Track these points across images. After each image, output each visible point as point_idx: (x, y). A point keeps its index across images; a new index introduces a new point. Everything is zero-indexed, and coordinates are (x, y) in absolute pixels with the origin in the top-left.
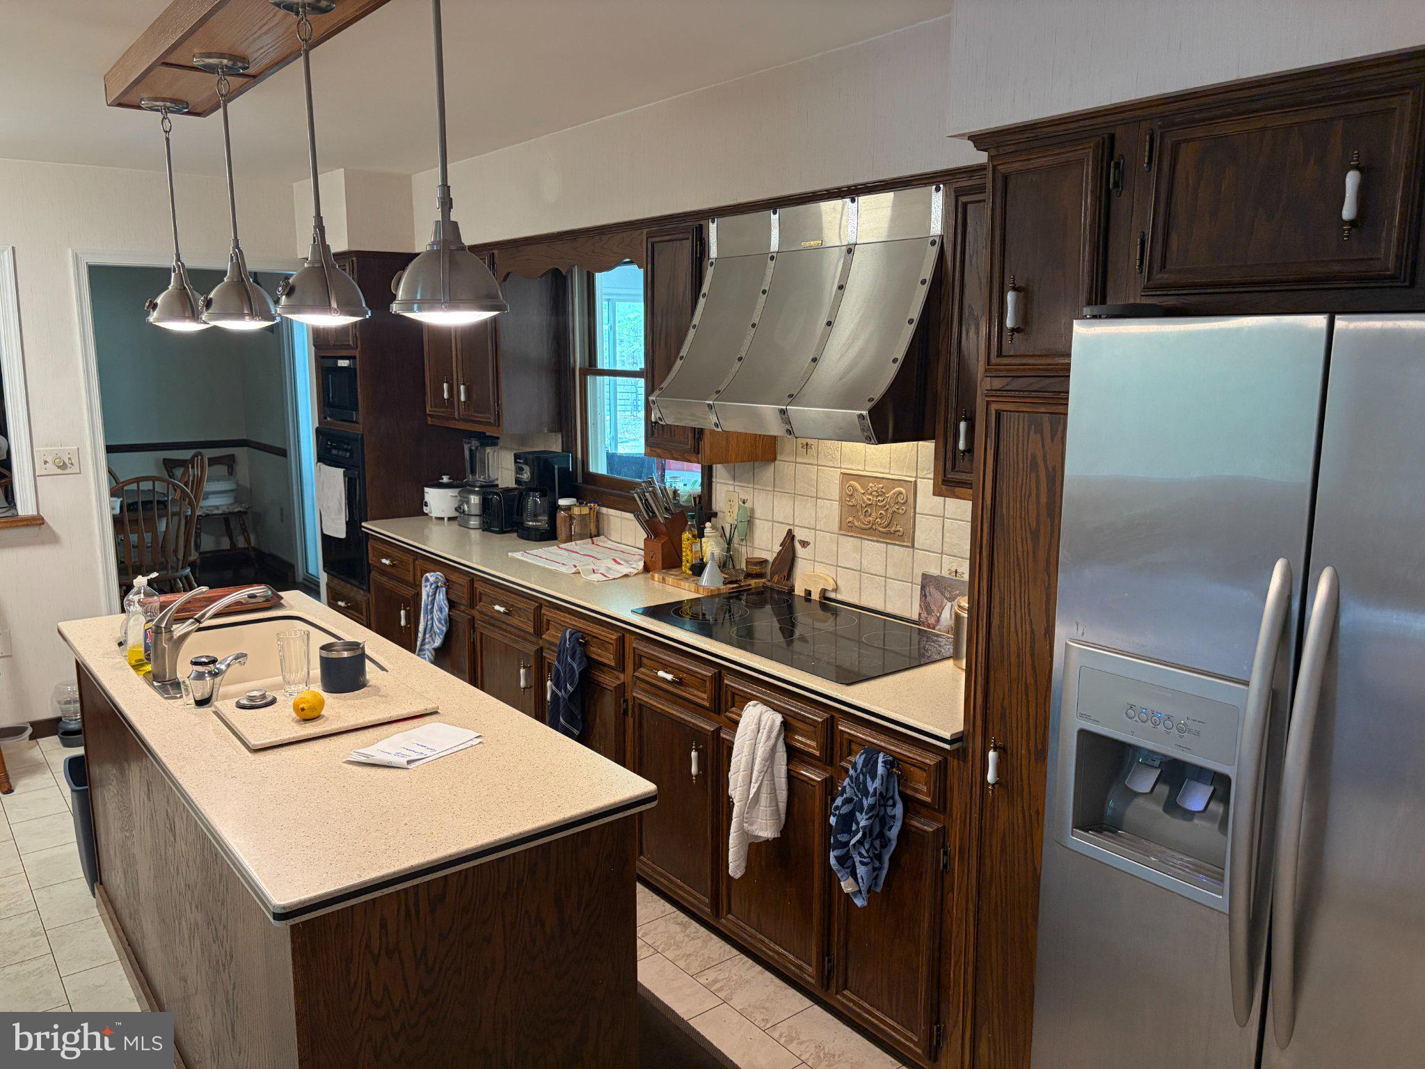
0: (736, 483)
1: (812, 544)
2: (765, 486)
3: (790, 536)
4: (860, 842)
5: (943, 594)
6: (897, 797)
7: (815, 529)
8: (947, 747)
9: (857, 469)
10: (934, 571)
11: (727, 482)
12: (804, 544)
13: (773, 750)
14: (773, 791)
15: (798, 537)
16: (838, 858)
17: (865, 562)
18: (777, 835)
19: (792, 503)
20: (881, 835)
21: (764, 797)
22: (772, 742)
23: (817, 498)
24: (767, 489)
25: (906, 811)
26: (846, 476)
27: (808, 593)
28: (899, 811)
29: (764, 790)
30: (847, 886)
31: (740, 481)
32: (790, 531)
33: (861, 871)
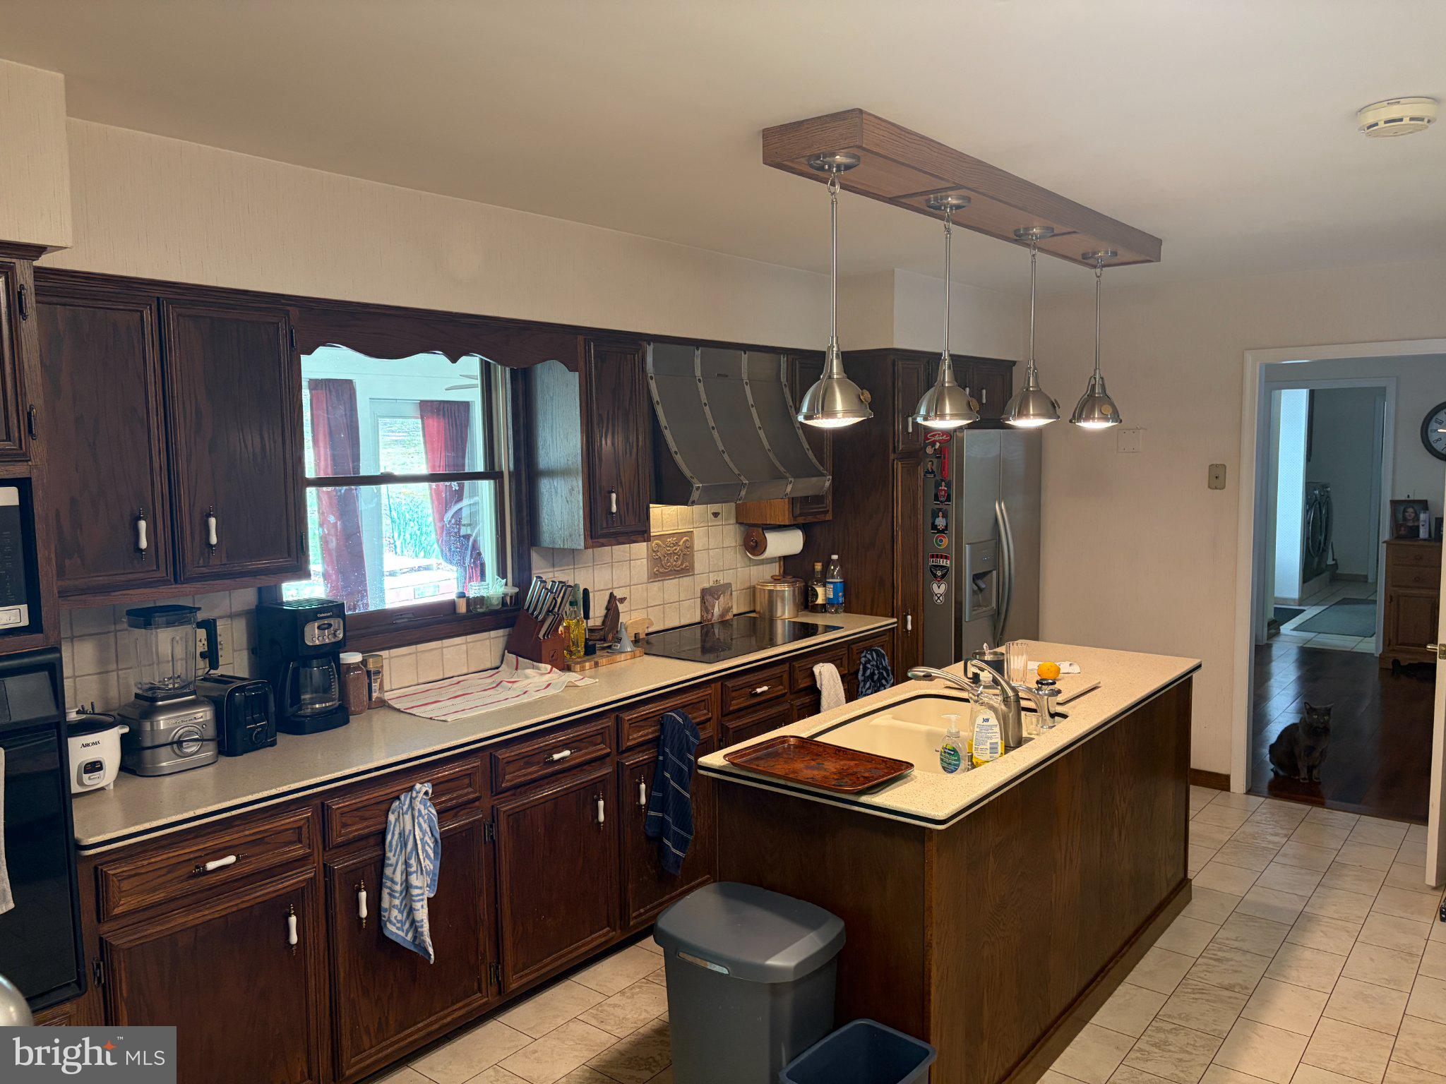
0: (556, 569)
1: (628, 599)
2: (585, 563)
3: (612, 598)
5: (713, 597)
7: (630, 586)
10: (706, 585)
11: (546, 570)
12: (622, 600)
15: (618, 597)
17: (666, 597)
19: (610, 573)
23: (630, 560)
24: (587, 565)
31: (561, 566)
32: (611, 594)
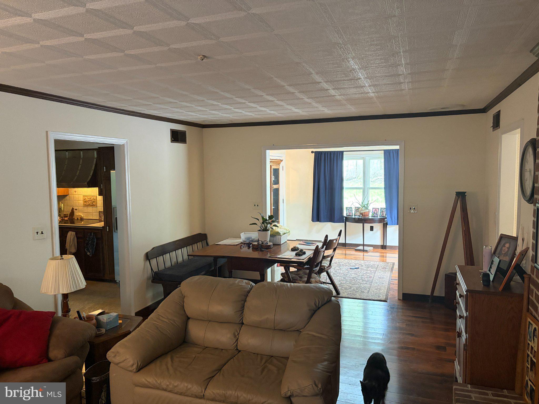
1: (78, 209)
3: (73, 209)
4: (90, 246)
5: (102, 214)
6: (95, 238)
7: (78, 207)
8: (102, 228)
9: (85, 194)
10: (101, 210)
12: (76, 210)
13: (74, 238)
14: (75, 245)
15: (74, 209)
16: (86, 249)
17: (89, 211)
18: (76, 251)
20: (93, 245)
21: (73, 246)
22: (74, 236)
23: (78, 201)
24: (67, 200)
25: (97, 240)
26: (84, 196)
27: (78, 218)
28: (96, 240)
29: (73, 244)
30: (88, 254)
33: (90, 250)
